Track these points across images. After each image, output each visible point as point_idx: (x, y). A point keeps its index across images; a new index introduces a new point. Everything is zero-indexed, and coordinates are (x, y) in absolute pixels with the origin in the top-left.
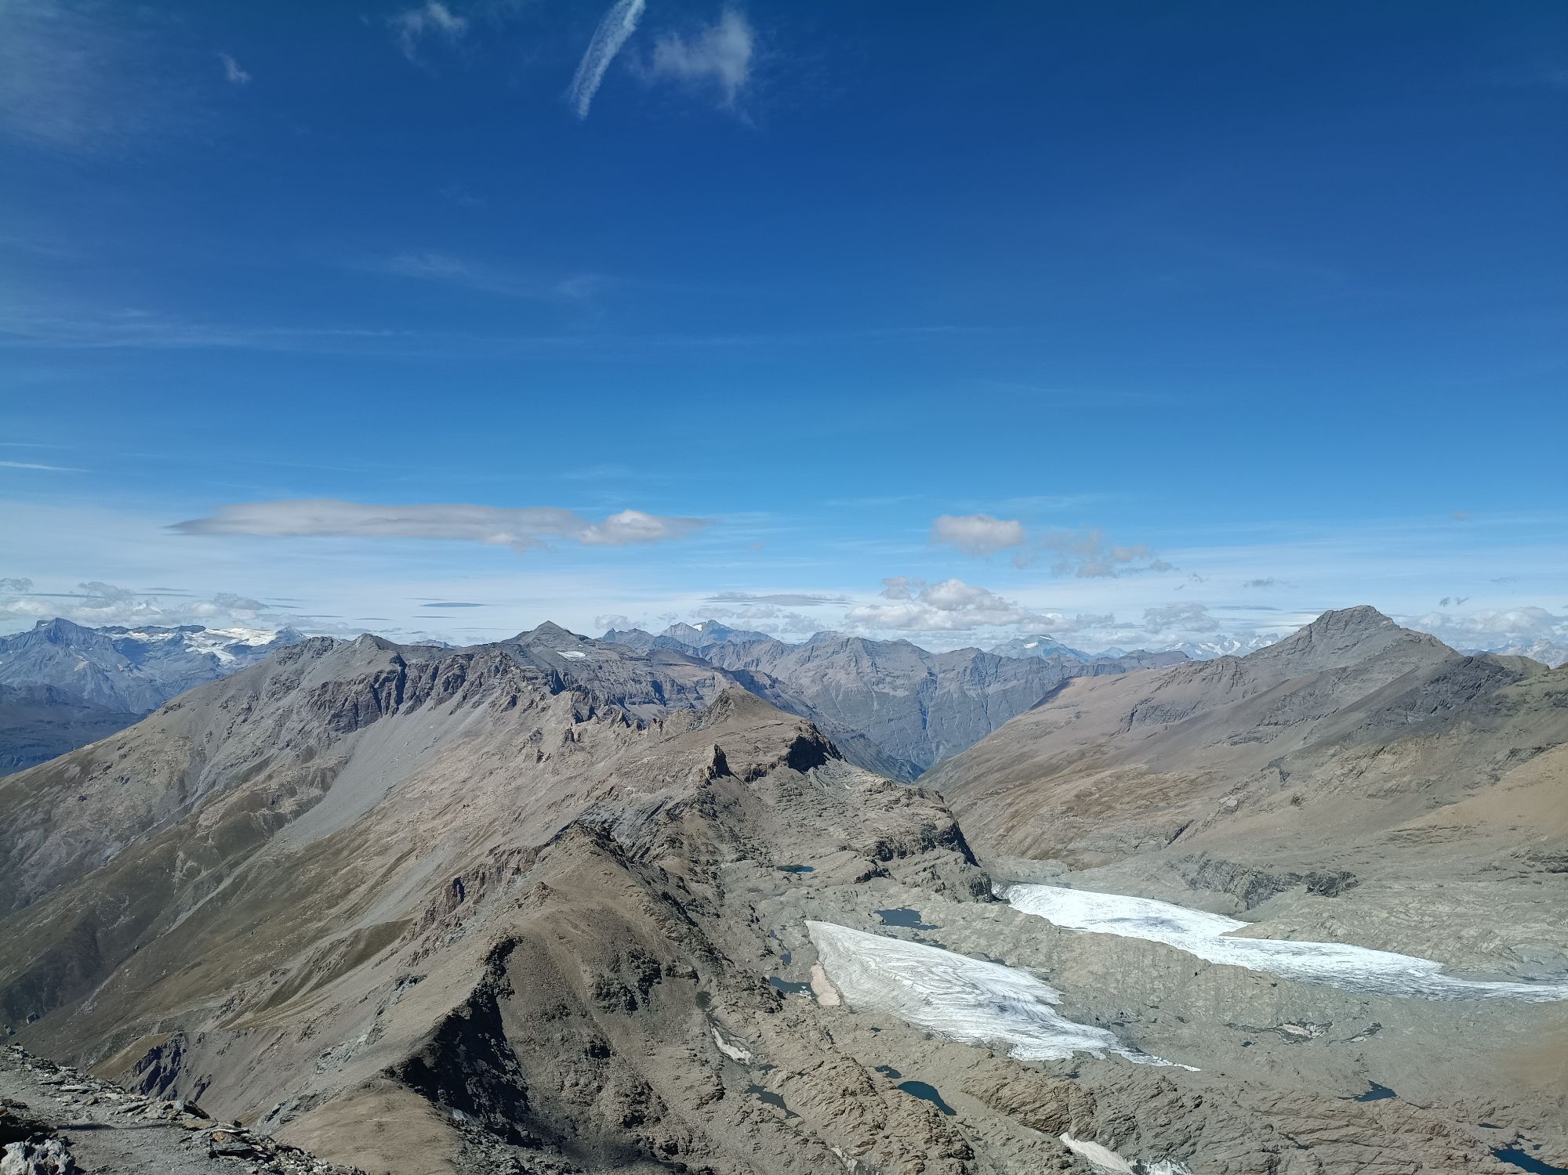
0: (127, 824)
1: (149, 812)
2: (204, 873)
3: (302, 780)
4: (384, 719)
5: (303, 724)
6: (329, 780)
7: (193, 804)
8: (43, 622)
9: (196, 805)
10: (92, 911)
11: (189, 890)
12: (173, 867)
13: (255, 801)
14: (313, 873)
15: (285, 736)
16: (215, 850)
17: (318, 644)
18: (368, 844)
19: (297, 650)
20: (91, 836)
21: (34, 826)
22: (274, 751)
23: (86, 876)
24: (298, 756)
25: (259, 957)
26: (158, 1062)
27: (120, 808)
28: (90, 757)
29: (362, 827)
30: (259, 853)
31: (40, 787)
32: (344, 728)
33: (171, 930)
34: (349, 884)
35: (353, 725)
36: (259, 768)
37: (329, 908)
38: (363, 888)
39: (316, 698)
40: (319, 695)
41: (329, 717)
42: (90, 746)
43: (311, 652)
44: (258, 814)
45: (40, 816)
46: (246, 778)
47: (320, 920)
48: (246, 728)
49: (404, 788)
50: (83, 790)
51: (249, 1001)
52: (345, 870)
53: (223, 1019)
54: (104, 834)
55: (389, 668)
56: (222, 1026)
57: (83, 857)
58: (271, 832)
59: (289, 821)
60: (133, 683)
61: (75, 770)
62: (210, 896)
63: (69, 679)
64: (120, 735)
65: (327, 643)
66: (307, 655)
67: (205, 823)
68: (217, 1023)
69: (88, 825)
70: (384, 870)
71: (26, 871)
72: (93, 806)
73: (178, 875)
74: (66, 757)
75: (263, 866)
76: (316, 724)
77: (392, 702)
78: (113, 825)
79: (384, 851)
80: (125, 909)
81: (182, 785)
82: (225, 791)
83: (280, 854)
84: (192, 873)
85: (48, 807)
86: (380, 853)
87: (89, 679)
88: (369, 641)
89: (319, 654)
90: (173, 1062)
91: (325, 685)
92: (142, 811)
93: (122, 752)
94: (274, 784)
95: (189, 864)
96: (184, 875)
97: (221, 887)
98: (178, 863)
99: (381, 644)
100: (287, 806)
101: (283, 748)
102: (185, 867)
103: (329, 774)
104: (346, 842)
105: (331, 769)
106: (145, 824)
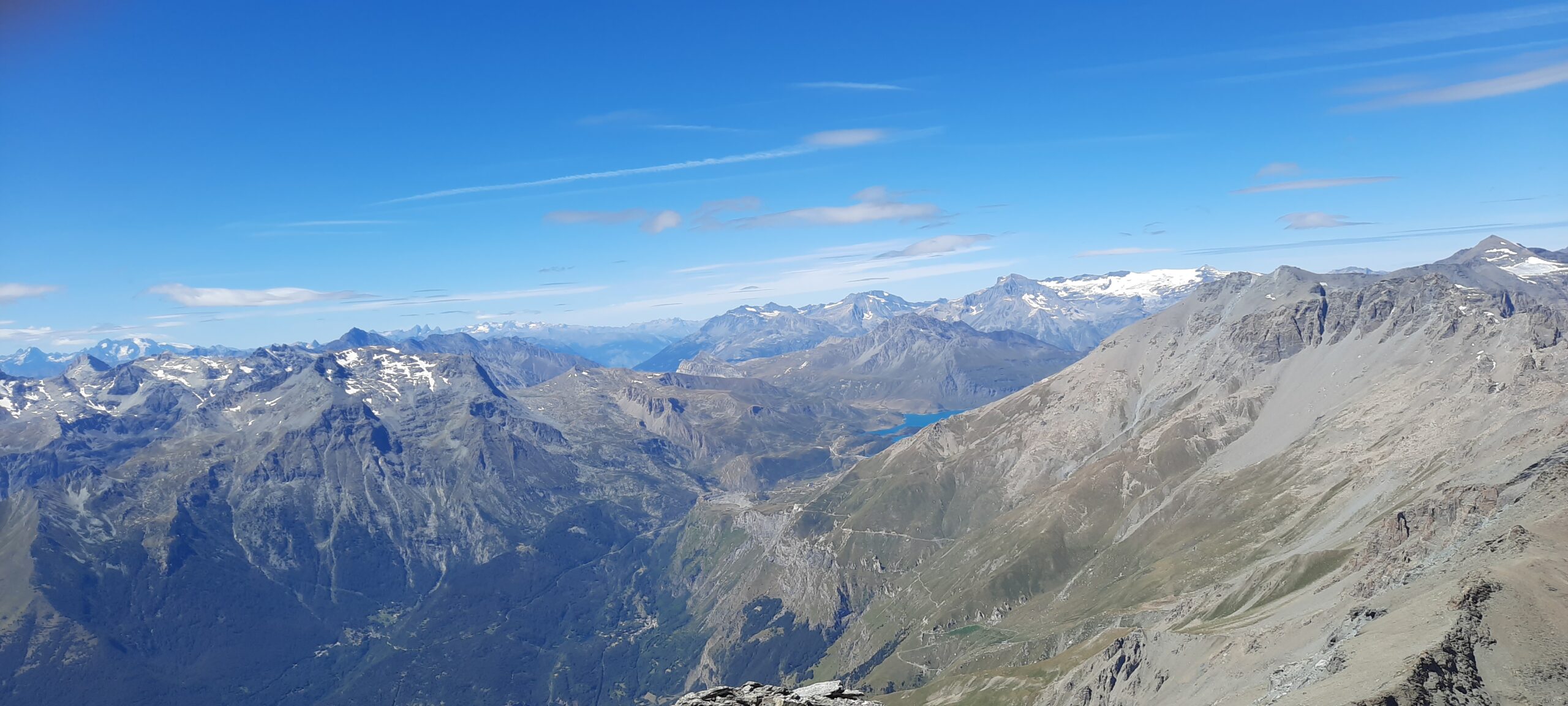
0: (1081, 446)
1: (1097, 436)
2: (1147, 491)
3: (1231, 409)
4: (1308, 351)
5: (1227, 356)
6: (1256, 408)
7: (1132, 429)
8: (1002, 278)
9: (1135, 431)
10: (1060, 518)
11: (1137, 507)
12: (1121, 484)
13: (1187, 428)
14: (1247, 498)
15: (1211, 369)
16: (1156, 472)
17: (1235, 279)
18: (1299, 473)
19: (1216, 287)
20: (1054, 454)
21: (1011, 446)
22: (1201, 382)
23: (1053, 489)
24: (1224, 387)
25: (1203, 571)
26: (1123, 652)
27: (1073, 432)
28: (1047, 388)
29: (1293, 455)
30: (1195, 475)
31: (1012, 414)
32: (1268, 359)
33: (1124, 539)
34: (1284, 510)
35: (1277, 356)
36: (1188, 397)
37: (1265, 531)
38: (1298, 515)
39: (1237, 331)
40: (1240, 328)
41: (1252, 349)
42: (1046, 380)
43: (1230, 288)
44: (1191, 440)
45: (1014, 437)
46: (1178, 406)
47: (1257, 542)
48: (1173, 361)
49: (1335, 418)
50: (1045, 417)
51: (1196, 609)
52: (1279, 496)
53: (1175, 622)
54: (1063, 454)
55: (1309, 298)
56: (1175, 628)
57: (1049, 472)
58: (1205, 458)
59: (1220, 448)
60: (1074, 325)
61: (1036, 400)
62: (1154, 512)
63: (1025, 325)
64: (1068, 369)
65: (1244, 278)
66: (1225, 292)
67: (1145, 447)
68: (1170, 625)
69: (1051, 446)
70: (1318, 499)
71: (1008, 482)
72: (1053, 430)
73: (1125, 492)
74: (1028, 389)
75: (1199, 488)
76: (1240, 356)
77: (1316, 333)
78: (1069, 446)
79: (1317, 480)
80: (1085, 517)
81: (1122, 411)
82: (1159, 419)
83: (1214, 478)
84: (1136, 492)
85: (1019, 430)
86: (1312, 482)
87: (1040, 322)
88: (1286, 273)
89: (1237, 288)
90: (1136, 653)
91: (1244, 319)
92: (1092, 436)
93: (1071, 384)
94: (1204, 413)
95: (1134, 482)
96: (1130, 492)
97: (1163, 505)
98: (1125, 481)
99: (1299, 275)
100: (1217, 433)
101: (1209, 380)
102: (1131, 485)
103: (1256, 404)
104: (1277, 470)
105: (1258, 399)
106: (1096, 445)
